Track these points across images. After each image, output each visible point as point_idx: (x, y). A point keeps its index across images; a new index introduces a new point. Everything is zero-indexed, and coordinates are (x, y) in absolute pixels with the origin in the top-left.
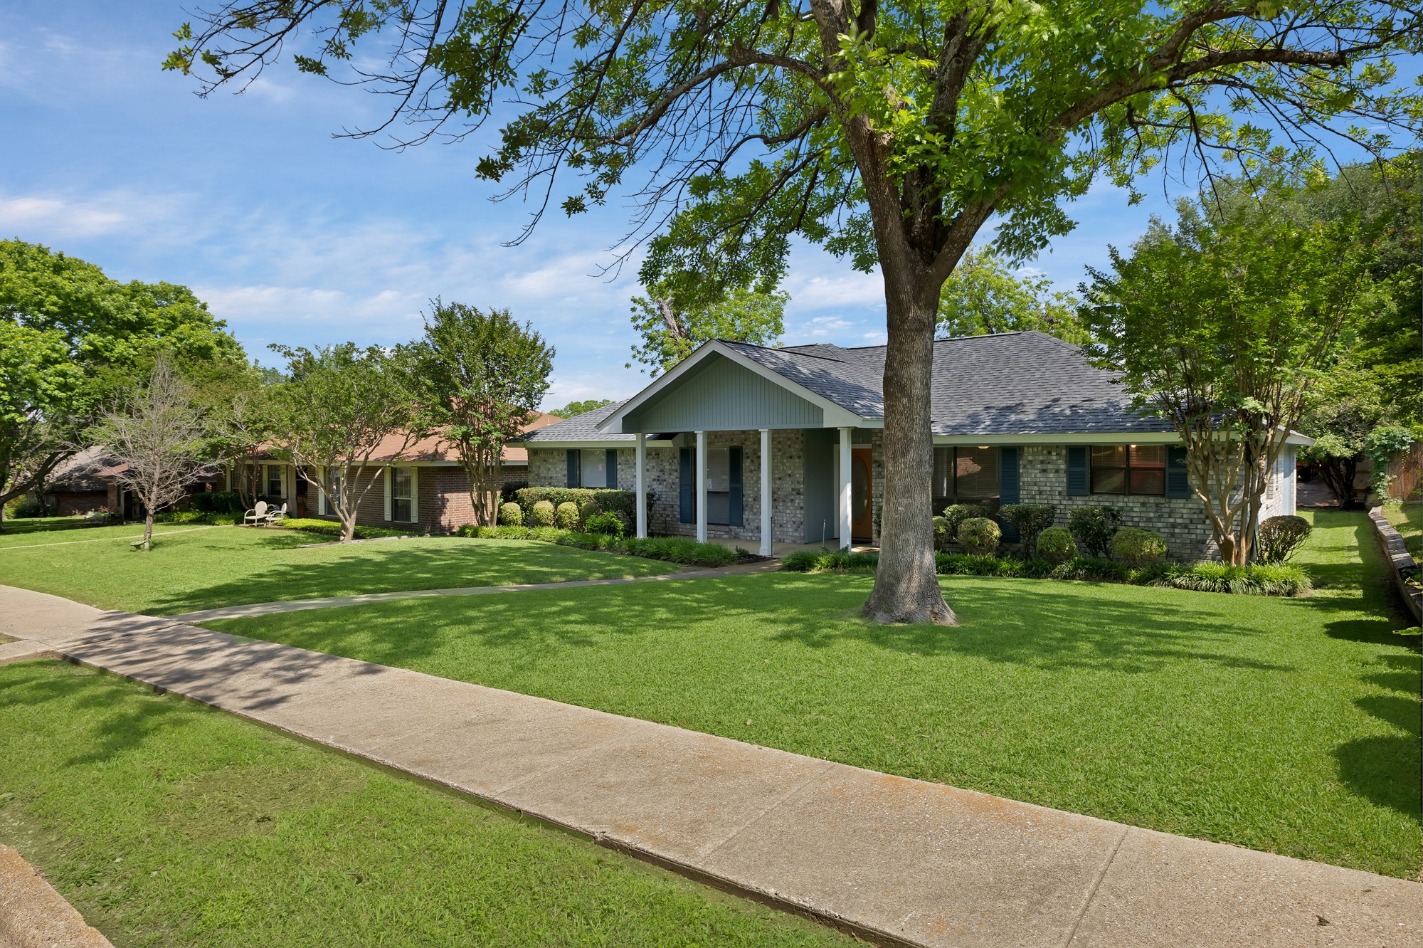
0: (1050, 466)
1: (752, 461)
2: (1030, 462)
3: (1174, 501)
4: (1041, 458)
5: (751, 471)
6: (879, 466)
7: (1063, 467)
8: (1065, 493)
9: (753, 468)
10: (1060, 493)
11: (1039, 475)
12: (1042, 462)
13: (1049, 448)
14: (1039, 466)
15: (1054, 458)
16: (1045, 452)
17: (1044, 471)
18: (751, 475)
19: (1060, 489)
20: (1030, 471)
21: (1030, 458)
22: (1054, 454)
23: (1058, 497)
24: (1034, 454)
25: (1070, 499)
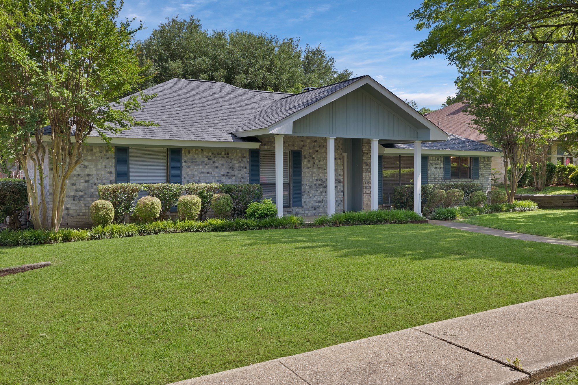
0: (438, 166)
1: (309, 161)
2: (431, 164)
3: (474, 180)
4: (435, 162)
5: (308, 168)
6: (367, 165)
7: (442, 166)
8: (443, 178)
9: (309, 166)
10: (441, 178)
11: (434, 170)
12: (435, 164)
13: (438, 157)
14: (434, 166)
15: (439, 162)
16: (436, 159)
17: (436, 168)
18: (308, 170)
19: (441, 177)
20: (431, 168)
21: (431, 162)
22: (439, 160)
23: (441, 180)
24: (433, 160)
25: (445, 181)
